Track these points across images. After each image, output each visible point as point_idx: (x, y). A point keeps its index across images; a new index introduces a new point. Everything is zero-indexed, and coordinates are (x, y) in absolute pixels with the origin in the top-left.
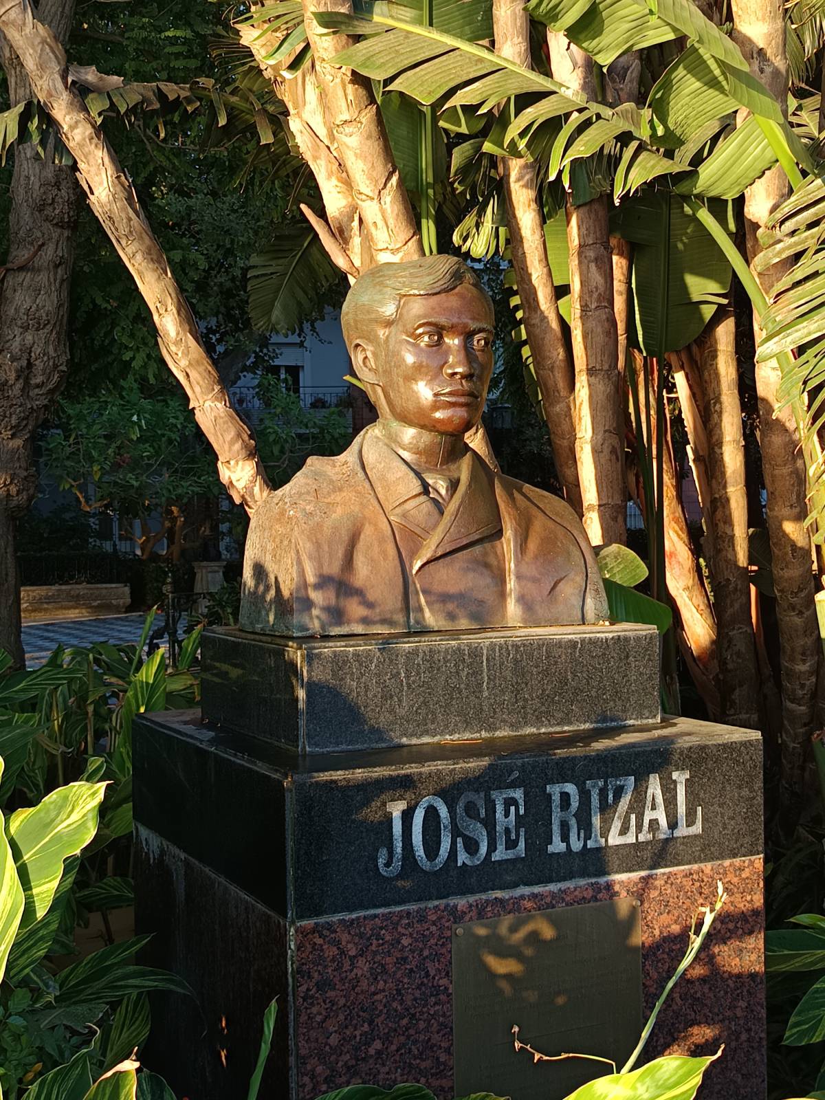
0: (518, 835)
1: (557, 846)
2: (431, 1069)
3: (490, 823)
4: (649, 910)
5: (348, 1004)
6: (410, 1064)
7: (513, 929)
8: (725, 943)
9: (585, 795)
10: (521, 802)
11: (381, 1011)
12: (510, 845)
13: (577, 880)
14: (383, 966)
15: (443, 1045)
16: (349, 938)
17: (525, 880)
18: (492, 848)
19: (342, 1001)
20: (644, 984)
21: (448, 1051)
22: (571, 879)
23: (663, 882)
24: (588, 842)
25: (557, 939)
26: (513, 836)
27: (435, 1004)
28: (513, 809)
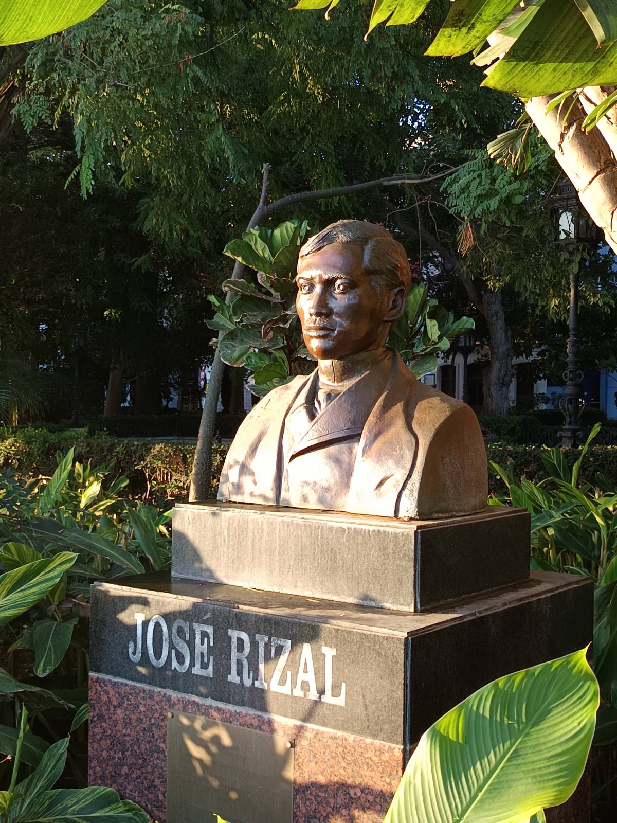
0: (209, 660)
1: (233, 678)
2: (154, 801)
3: (191, 645)
4: (300, 754)
5: (112, 735)
6: (143, 792)
7: (205, 727)
8: (365, 812)
9: (254, 645)
10: (211, 636)
11: (128, 748)
12: (204, 666)
13: (247, 708)
14: (130, 719)
15: (161, 788)
16: (113, 693)
17: (212, 695)
18: (192, 664)
19: (109, 732)
20: (295, 813)
21: (164, 793)
22: (243, 706)
23: (312, 736)
24: (256, 682)
25: (232, 748)
26: (206, 661)
27: (157, 758)
28: (206, 639)
